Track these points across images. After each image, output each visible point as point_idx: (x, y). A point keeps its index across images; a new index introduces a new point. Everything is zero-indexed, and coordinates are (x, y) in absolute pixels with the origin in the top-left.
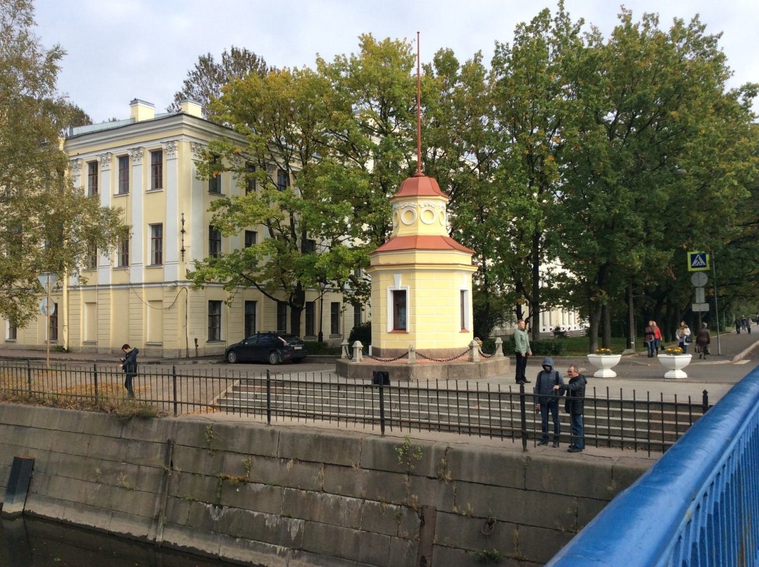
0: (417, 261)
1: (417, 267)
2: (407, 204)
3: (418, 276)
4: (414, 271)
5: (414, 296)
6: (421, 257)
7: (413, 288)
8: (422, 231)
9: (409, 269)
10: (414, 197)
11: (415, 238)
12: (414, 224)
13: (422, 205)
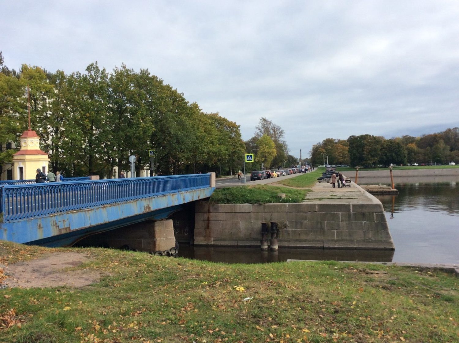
0: (26, 158)
1: (26, 160)
2: (24, 140)
3: (26, 163)
4: (25, 161)
5: (25, 169)
6: (27, 157)
7: (25, 166)
8: (29, 148)
9: (23, 160)
10: (26, 138)
11: (27, 151)
12: (27, 146)
13: (29, 140)
